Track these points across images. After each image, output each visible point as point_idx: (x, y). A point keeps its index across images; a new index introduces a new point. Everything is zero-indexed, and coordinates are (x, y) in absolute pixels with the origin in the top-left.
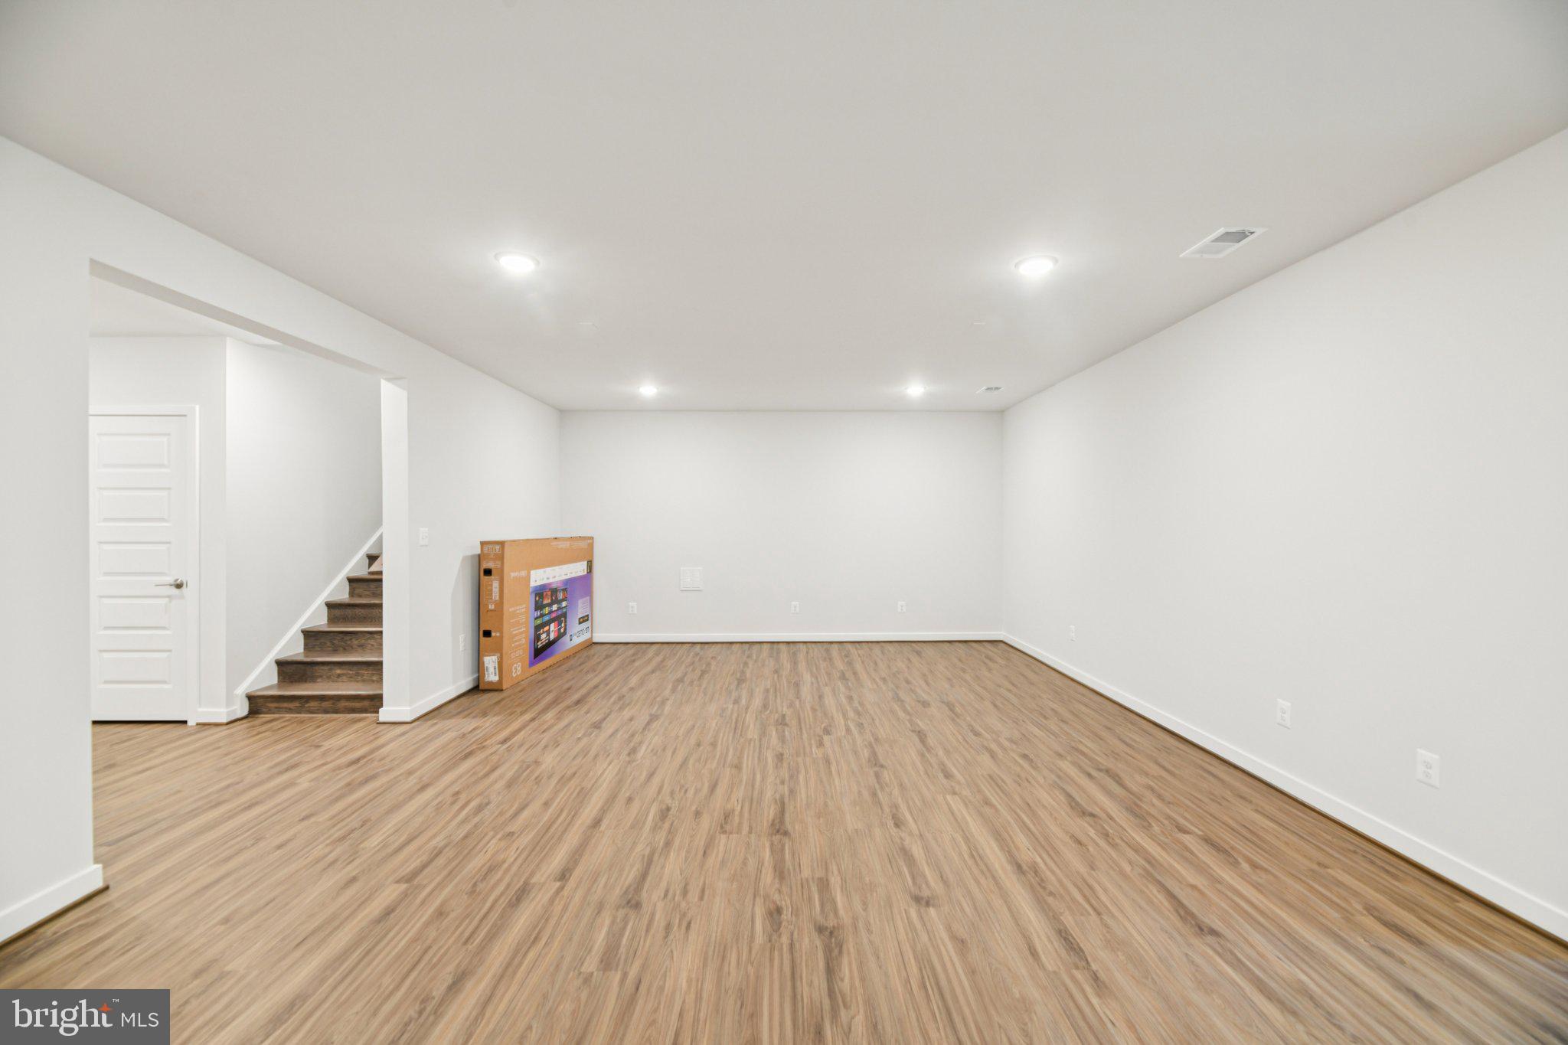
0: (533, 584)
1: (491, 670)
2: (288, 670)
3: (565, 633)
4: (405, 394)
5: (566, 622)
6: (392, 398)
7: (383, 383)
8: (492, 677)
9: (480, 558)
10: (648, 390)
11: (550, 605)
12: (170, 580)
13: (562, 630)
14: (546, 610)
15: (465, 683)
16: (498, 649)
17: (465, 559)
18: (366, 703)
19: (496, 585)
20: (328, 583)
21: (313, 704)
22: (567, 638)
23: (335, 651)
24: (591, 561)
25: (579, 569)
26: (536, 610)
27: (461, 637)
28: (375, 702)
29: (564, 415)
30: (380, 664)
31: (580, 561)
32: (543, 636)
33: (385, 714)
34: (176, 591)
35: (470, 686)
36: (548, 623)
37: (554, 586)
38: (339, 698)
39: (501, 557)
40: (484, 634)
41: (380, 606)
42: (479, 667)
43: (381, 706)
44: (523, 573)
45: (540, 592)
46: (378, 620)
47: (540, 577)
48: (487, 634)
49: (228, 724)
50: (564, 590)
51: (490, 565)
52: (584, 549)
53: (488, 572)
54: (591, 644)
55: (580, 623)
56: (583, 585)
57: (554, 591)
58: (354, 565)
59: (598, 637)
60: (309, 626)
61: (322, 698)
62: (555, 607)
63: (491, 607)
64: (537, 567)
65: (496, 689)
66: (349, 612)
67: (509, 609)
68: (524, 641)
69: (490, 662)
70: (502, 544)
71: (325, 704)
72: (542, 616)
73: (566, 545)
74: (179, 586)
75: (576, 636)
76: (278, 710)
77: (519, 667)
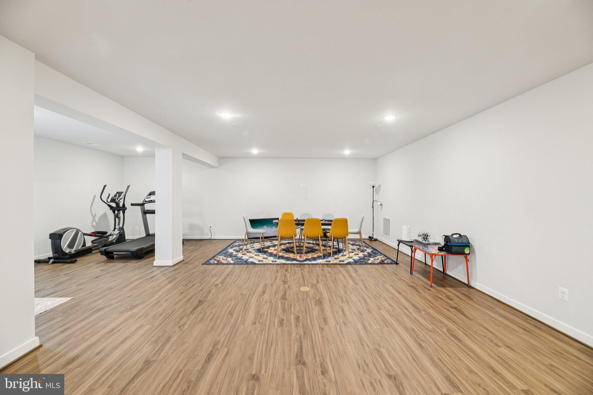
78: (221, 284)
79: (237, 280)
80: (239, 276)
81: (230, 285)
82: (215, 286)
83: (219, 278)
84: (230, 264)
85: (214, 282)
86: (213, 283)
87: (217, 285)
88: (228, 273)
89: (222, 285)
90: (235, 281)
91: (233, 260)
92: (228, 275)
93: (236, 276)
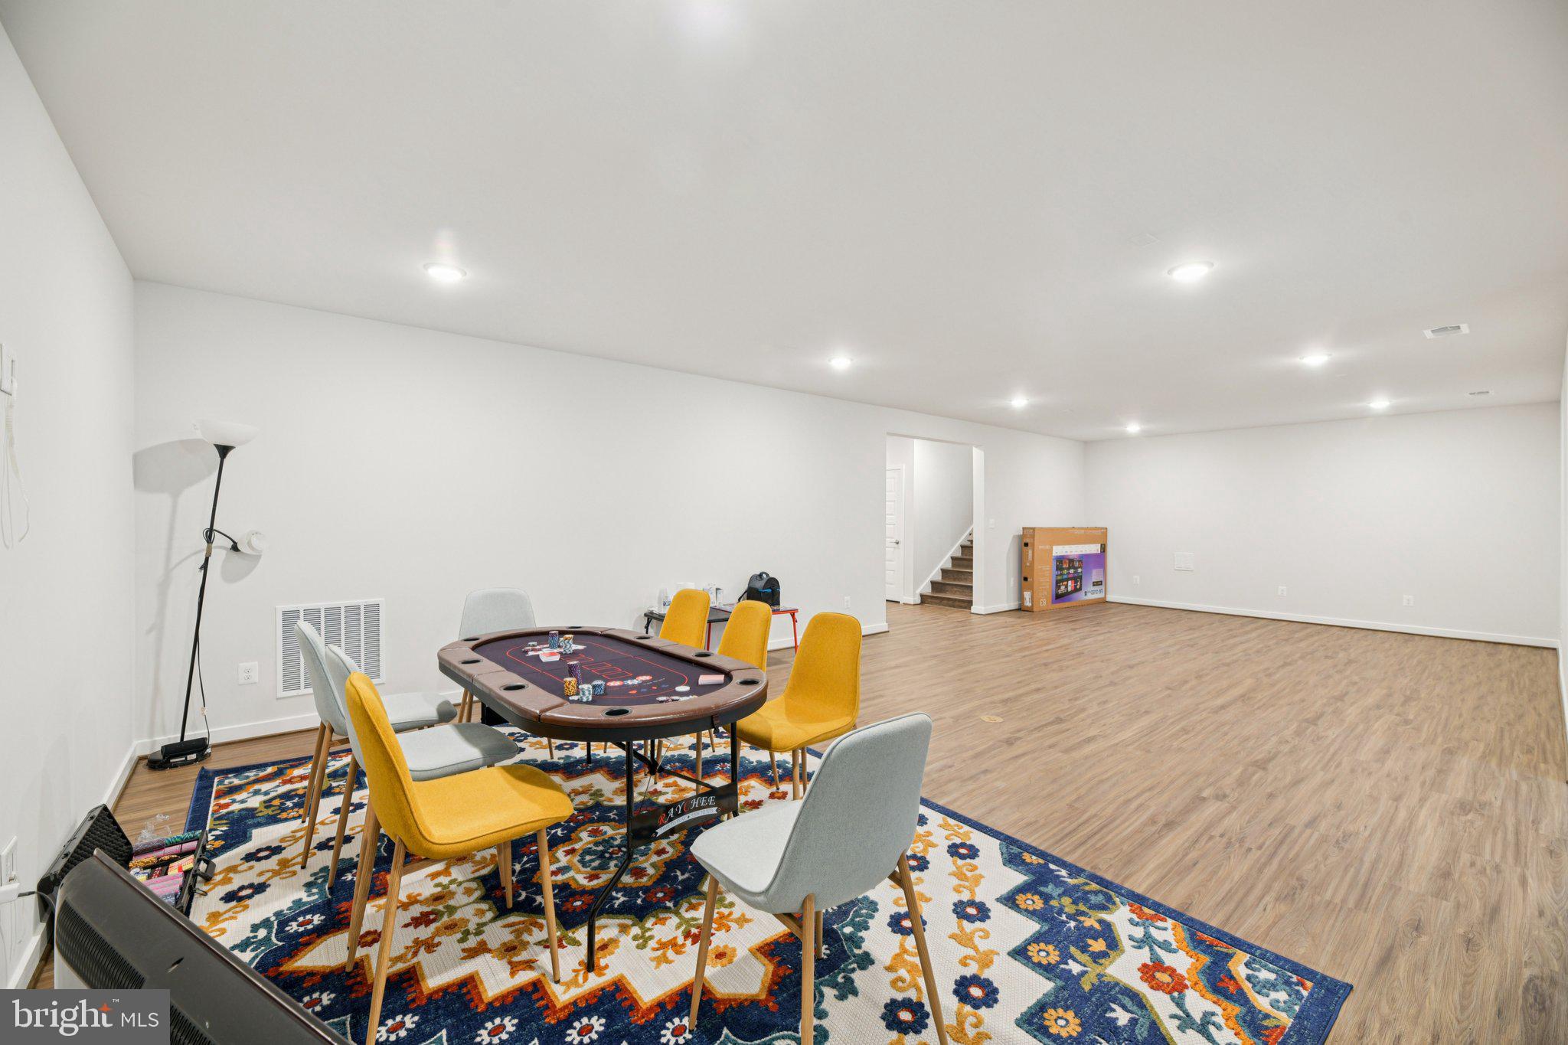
0: (1054, 554)
1: (1028, 600)
2: (935, 585)
3: (1080, 589)
4: (983, 453)
5: (1081, 582)
6: (978, 454)
7: (974, 448)
8: (1028, 604)
9: (1021, 537)
10: (1133, 428)
11: (1069, 569)
12: (894, 540)
13: (1078, 587)
14: (1065, 572)
15: (1014, 605)
16: (1031, 588)
17: (1014, 537)
18: (966, 604)
19: (1030, 552)
20: (952, 545)
21: (945, 602)
22: (1082, 593)
23: (954, 580)
24: (1105, 545)
25: (1094, 549)
26: (1057, 570)
27: (1012, 579)
28: (970, 603)
29: (1087, 445)
30: (972, 587)
31: (1094, 543)
32: (1063, 588)
33: (974, 609)
34: (896, 545)
35: (1017, 607)
36: (1067, 580)
37: (1071, 557)
38: (955, 600)
39: (1033, 537)
40: (1025, 580)
41: (972, 560)
42: (1021, 598)
43: (972, 605)
44: (1048, 547)
45: (1060, 560)
46: (971, 567)
47: (1059, 550)
48: (1026, 579)
49: (914, 605)
50: (1079, 561)
51: (1028, 541)
52: (1100, 536)
53: (1026, 545)
54: (1104, 602)
55: (1094, 585)
56: (1099, 560)
57: (1071, 561)
58: (962, 540)
59: (1110, 598)
60: (945, 567)
61: (949, 599)
62: (1072, 571)
63: (1028, 564)
64: (1058, 544)
65: (1030, 610)
66: (961, 562)
67: (1037, 566)
68: (1048, 587)
69: (1027, 595)
70: (1034, 529)
71: (950, 602)
72: (1061, 574)
73: (1083, 531)
74: (897, 543)
75: (1090, 594)
76: (931, 603)
77: (1044, 601)
78: (1205, 794)
79: (1143, 792)
80: (1128, 801)
81: (1172, 782)
82: (1225, 796)
83: (1210, 825)
84: (1137, 900)
85: (1229, 812)
86: (1234, 808)
87: (1221, 797)
88: (1171, 835)
89: (1201, 790)
90: (1151, 789)
91: (1107, 932)
92: (1170, 825)
93: (1141, 805)
